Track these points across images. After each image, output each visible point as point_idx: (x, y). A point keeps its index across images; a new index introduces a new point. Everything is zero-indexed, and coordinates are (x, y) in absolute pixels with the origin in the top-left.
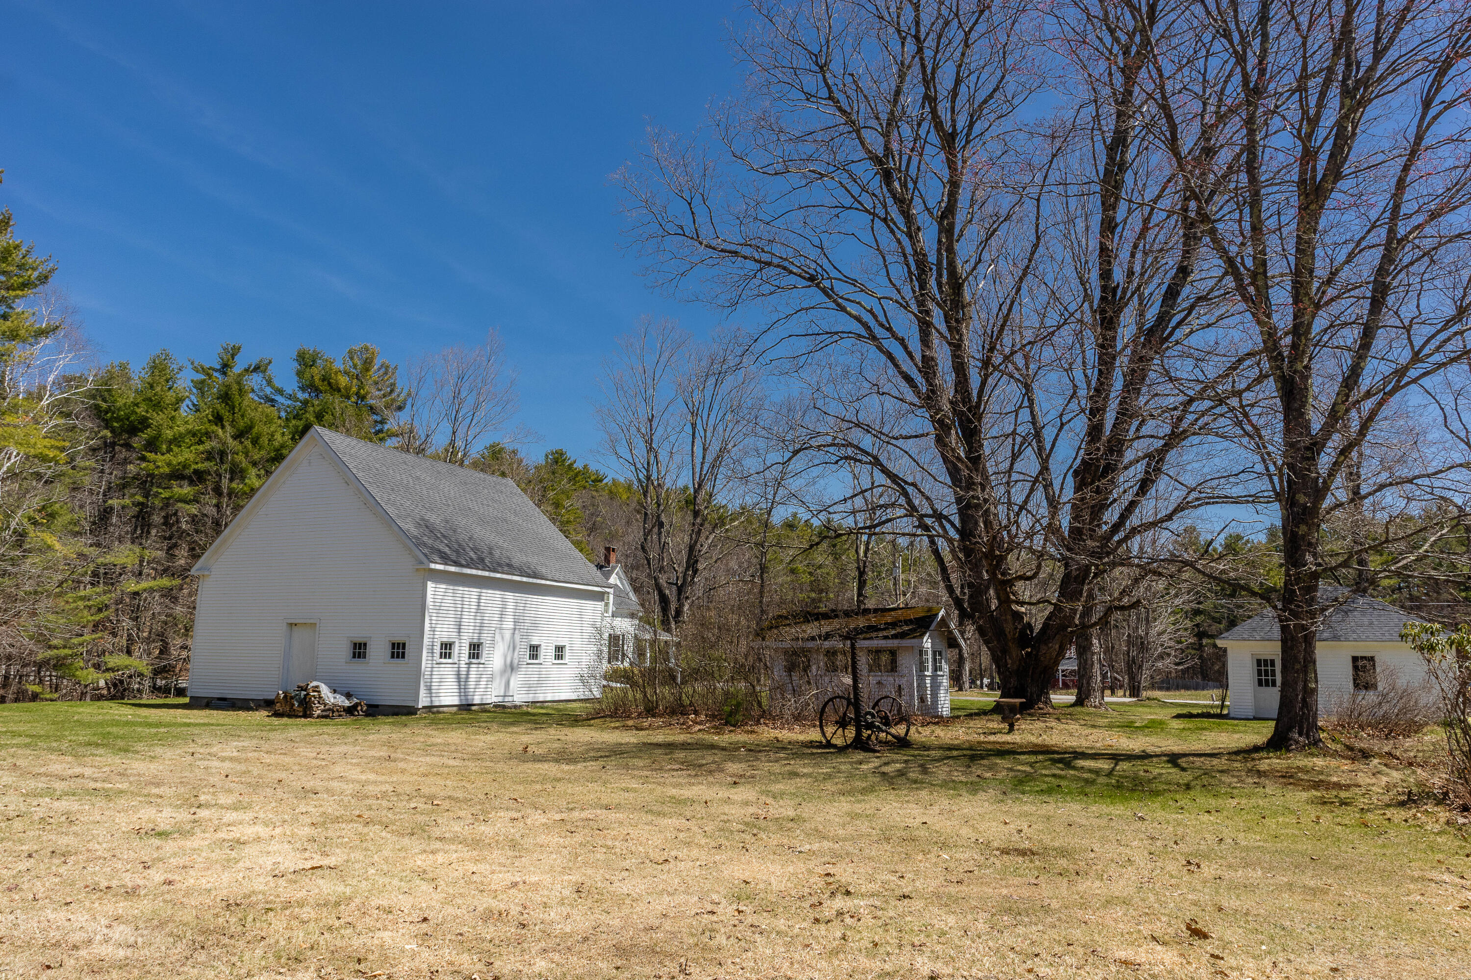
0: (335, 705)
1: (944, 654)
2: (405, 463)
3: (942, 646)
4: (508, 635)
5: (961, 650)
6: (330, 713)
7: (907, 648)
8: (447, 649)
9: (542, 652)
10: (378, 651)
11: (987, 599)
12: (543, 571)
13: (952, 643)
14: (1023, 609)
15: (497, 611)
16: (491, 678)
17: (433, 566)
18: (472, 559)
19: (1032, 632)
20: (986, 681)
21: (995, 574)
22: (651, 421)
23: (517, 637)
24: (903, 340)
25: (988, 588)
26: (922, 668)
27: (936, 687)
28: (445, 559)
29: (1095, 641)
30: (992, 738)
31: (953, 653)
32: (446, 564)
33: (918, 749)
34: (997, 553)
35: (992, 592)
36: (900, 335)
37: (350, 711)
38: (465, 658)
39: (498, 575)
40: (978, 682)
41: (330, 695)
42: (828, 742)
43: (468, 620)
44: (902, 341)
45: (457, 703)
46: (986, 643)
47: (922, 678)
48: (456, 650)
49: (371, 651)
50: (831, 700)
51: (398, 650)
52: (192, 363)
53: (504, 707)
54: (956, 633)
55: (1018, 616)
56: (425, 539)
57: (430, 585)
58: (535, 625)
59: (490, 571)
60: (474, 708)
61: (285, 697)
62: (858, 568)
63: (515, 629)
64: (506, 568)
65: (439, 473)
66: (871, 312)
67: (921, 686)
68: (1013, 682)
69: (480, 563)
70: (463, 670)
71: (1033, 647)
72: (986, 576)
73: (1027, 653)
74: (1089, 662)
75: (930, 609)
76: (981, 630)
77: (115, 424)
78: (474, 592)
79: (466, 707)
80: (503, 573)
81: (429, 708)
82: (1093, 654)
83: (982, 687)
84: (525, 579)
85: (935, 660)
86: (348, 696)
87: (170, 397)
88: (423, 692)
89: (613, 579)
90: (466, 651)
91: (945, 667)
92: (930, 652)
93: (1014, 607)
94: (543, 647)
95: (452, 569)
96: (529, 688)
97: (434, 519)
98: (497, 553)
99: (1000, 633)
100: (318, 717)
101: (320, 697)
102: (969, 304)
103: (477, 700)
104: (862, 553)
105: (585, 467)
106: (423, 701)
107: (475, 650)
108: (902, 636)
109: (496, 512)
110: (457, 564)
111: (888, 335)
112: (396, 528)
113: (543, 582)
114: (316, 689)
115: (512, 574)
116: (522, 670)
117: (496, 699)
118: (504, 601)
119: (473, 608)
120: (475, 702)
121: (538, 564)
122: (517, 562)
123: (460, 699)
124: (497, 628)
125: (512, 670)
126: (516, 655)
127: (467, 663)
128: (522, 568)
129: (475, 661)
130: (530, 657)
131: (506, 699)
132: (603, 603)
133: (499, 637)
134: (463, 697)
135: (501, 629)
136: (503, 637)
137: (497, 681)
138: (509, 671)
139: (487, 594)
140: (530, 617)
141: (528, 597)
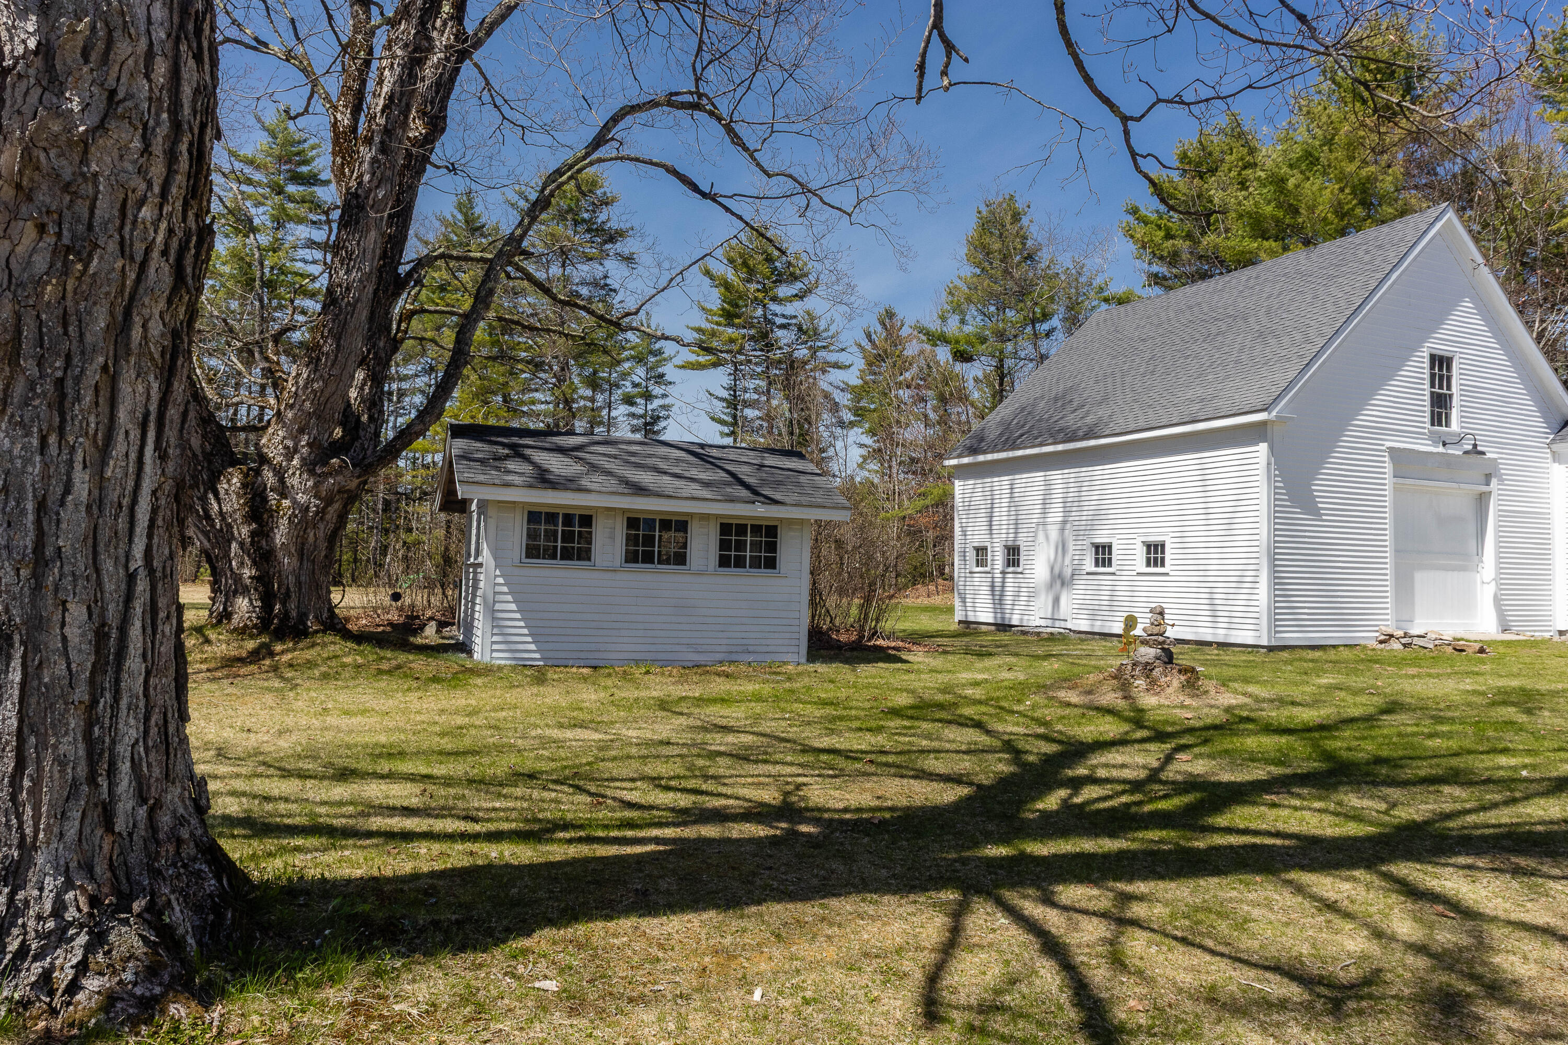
4: (1053, 531)
8: (980, 556)
9: (1119, 555)
15: (1038, 499)
16: (1033, 595)
23: (1071, 534)
32: (969, 455)
38: (1000, 566)
39: (1020, 453)
43: (1002, 516)
45: (991, 621)
48: (990, 557)
57: (957, 485)
58: (1098, 517)
59: (1010, 449)
60: (1013, 629)
63: (1065, 522)
70: (998, 580)
78: (1003, 480)
79: (1003, 627)
80: (1025, 448)
81: (967, 624)
88: (957, 603)
90: (1001, 558)
94: (1115, 546)
96: (1095, 612)
103: (1016, 619)
106: (956, 614)
107: (1013, 555)
110: (973, 451)
113: (1092, 443)
115: (1041, 445)
116: (1081, 585)
117: (1043, 623)
118: (1048, 484)
119: (1005, 502)
120: (1014, 622)
121: (1131, 410)
122: (1089, 420)
123: (995, 618)
124: (1038, 524)
125: (1063, 584)
126: (1067, 561)
127: (1003, 573)
128: (1079, 428)
129: (1011, 569)
130: (1097, 565)
131: (1057, 624)
132: (1263, 447)
133: (1041, 537)
134: (999, 615)
135: (1044, 524)
136: (1047, 538)
137: (1043, 597)
138: (1059, 583)
139: (1022, 480)
140: (1092, 502)
141: (1084, 472)
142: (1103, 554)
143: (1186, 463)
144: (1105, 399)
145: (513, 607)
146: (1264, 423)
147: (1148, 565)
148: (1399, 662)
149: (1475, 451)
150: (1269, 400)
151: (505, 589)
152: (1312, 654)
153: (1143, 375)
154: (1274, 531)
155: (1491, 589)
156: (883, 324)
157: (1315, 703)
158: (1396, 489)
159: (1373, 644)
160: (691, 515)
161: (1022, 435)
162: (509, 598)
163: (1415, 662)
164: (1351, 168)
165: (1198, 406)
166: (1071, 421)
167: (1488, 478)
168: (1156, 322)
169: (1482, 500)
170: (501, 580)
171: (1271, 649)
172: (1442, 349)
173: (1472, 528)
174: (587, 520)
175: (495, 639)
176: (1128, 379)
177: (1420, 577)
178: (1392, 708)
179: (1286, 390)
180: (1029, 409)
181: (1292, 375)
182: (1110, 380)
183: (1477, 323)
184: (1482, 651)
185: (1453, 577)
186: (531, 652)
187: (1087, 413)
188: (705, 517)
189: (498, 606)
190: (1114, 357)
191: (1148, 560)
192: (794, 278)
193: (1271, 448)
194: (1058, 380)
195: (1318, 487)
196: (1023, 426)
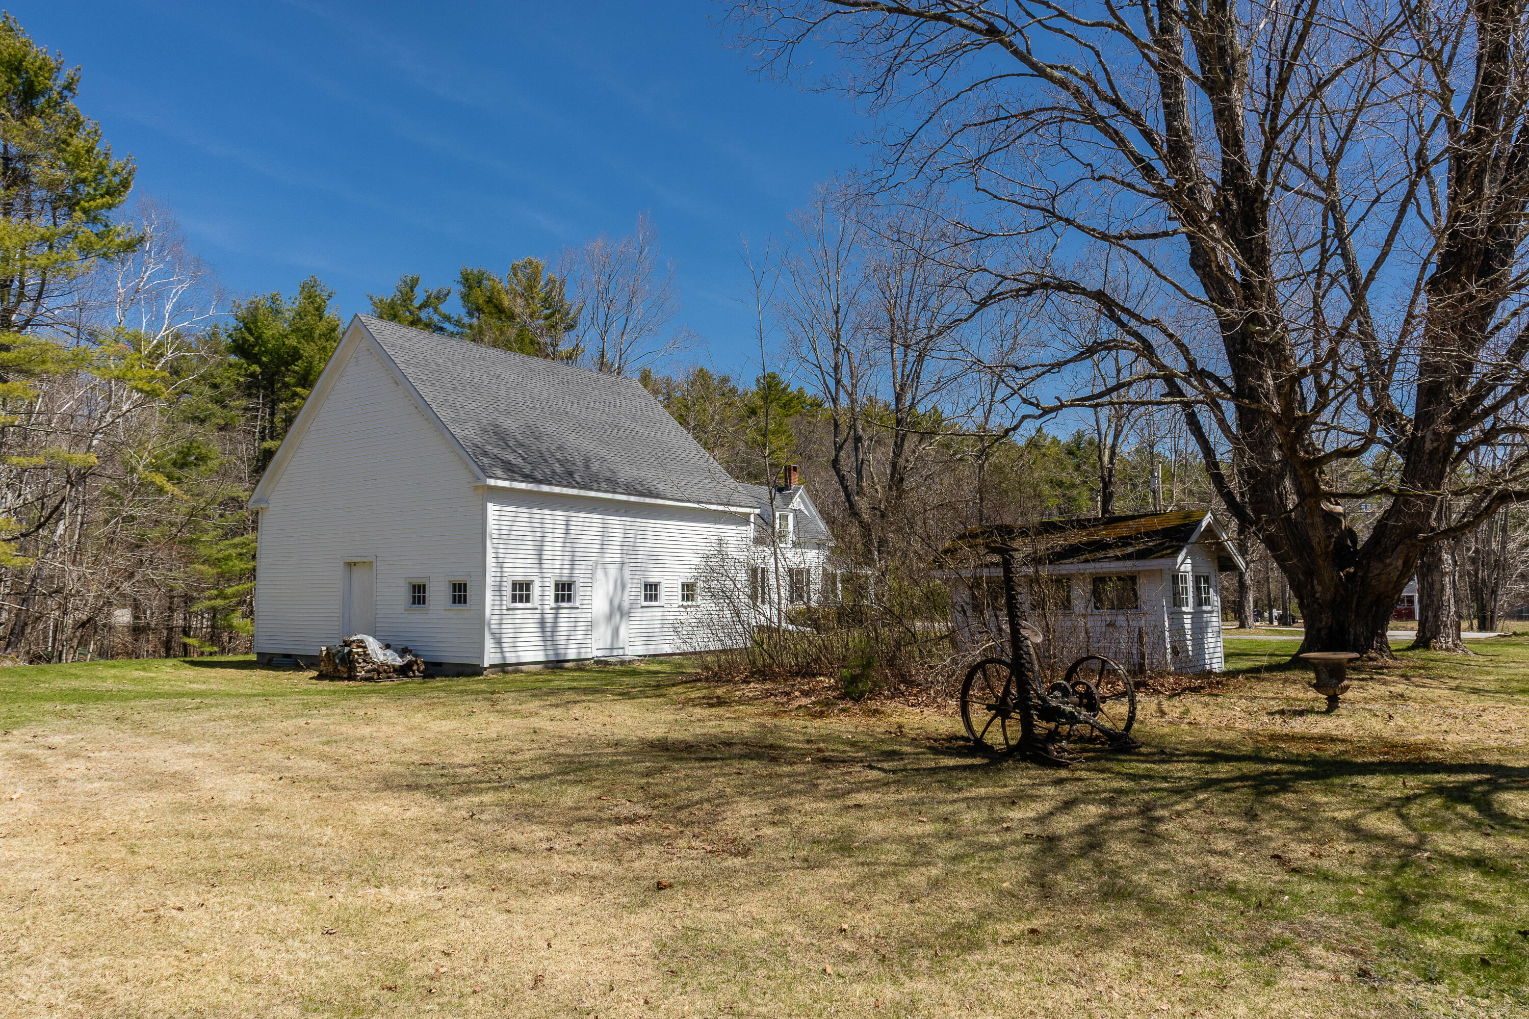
0: (382, 664)
1: (1212, 580)
2: (483, 358)
3: (1207, 568)
4: (613, 571)
5: (1241, 575)
6: (379, 673)
7: (1150, 573)
8: (522, 591)
9: (663, 592)
10: (439, 594)
11: (1280, 495)
12: (661, 487)
13: (1225, 564)
14: (1340, 509)
15: (597, 540)
16: (591, 626)
17: (492, 482)
18: (554, 472)
19: (1355, 541)
20: (1276, 613)
21: (1294, 451)
22: (836, 313)
23: (627, 574)
24: (1137, 115)
25: (1281, 478)
26: (1177, 601)
27: (1200, 629)
28: (511, 471)
29: (1446, 557)
30: (1298, 725)
31: (1228, 580)
32: (512, 479)
33: (1147, 758)
34: (1299, 413)
35: (1287, 483)
36: (1133, 109)
37: (404, 671)
38: (550, 601)
39: (592, 494)
40: (1266, 614)
41: (380, 652)
42: (979, 741)
43: (554, 550)
44: (1136, 119)
45: (542, 659)
46: (1280, 560)
47: (1176, 617)
48: (536, 591)
49: (431, 595)
50: (981, 666)
51: (459, 593)
52: (371, 299)
53: (606, 663)
54: (1231, 546)
55: (1332, 519)
56: (489, 448)
57: (491, 507)
58: (652, 559)
59: (580, 488)
60: (568, 665)
61: (328, 654)
62: (1103, 478)
63: (623, 563)
64: (604, 485)
65: (531, 370)
66: (1087, 79)
67: (1177, 629)
68: (1326, 619)
69: (568, 478)
70: (549, 616)
71: (1357, 565)
72: (1277, 455)
73: (1348, 575)
74: (1437, 586)
75: (1188, 515)
76: (1271, 543)
77: (264, 359)
78: (560, 515)
79: (556, 665)
80: (598, 490)
81: (502, 667)
82: (1443, 574)
83: (1271, 622)
84: (633, 499)
85: (1198, 589)
86: (403, 652)
87: (321, 327)
88: (489, 645)
89: (797, 503)
90: (551, 593)
91: (1215, 599)
92: (1190, 578)
93: (1325, 506)
94: (663, 585)
95: (522, 486)
96: (649, 638)
97: (509, 423)
98: (595, 466)
99: (1302, 546)
100: (362, 679)
101: (366, 655)
102: (1244, 55)
103: (572, 654)
104: (1106, 459)
105: (800, 390)
106: (490, 657)
107: (565, 591)
108: (1142, 555)
109: (605, 417)
110: (527, 478)
111: (1114, 110)
112: (448, 436)
113: (660, 502)
114: (361, 644)
115: (614, 492)
116: (636, 616)
117: (601, 653)
118: (605, 527)
119: (560, 536)
120: (569, 657)
122: (626, 477)
123: (547, 655)
124: (597, 561)
125: (622, 616)
126: (625, 596)
127: (555, 609)
128: (631, 484)
129: (564, 606)
130: (647, 599)
131: (615, 653)
133: (600, 574)
134: (551, 652)
135: (603, 563)
136: (606, 574)
137: (601, 630)
138: (618, 616)
139: (579, 519)
140: (645, 547)
141: (640, 522)
142: (651, 591)
147: (683, 599)
166: (604, 472)
191: (684, 596)
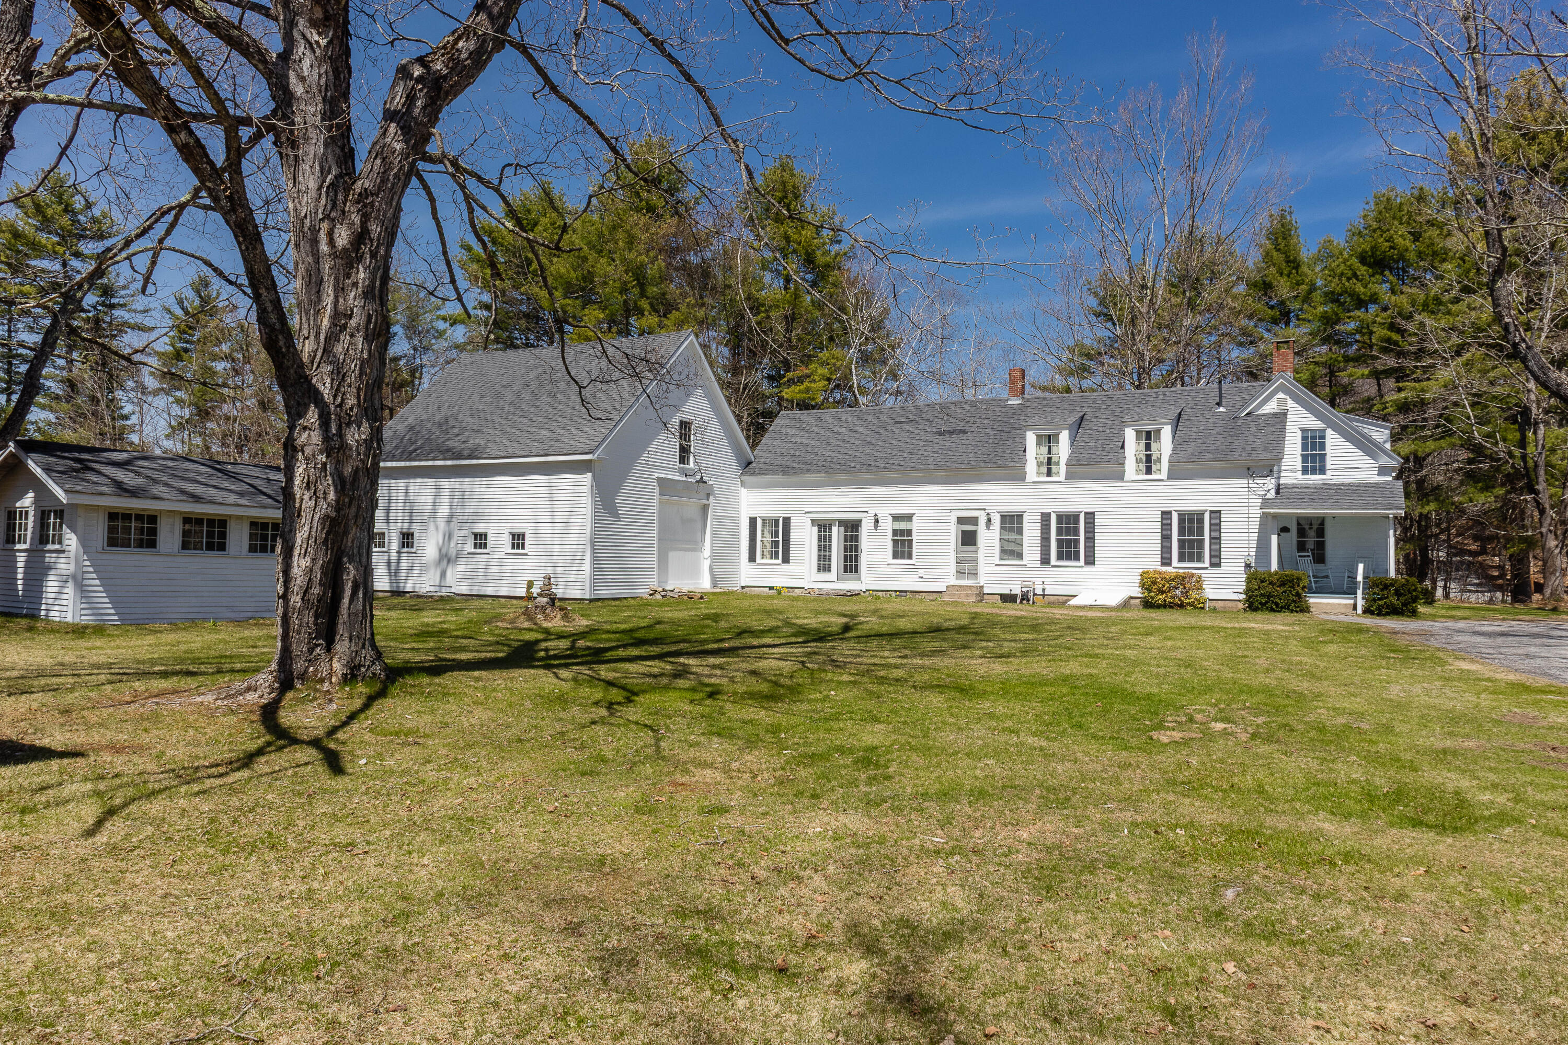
4: (442, 523)
9: (492, 541)
15: (430, 499)
16: (424, 569)
23: (456, 526)
26: (11, 538)
27: (38, 569)
38: (395, 546)
43: (397, 509)
45: (387, 590)
48: (385, 538)
53: (439, 596)
58: (478, 514)
60: (404, 595)
63: (451, 517)
70: (394, 558)
78: (402, 483)
79: (400, 596)
85: (43, 524)
90: (396, 540)
92: (32, 514)
94: (493, 536)
96: (472, 581)
103: (410, 587)
107: (407, 539)
115: (434, 459)
116: (462, 562)
117: (432, 589)
118: (438, 490)
119: (401, 499)
120: (407, 589)
121: (501, 441)
122: (470, 444)
123: (392, 587)
124: (430, 517)
125: (449, 561)
126: (452, 544)
127: (399, 552)
128: (463, 450)
129: (405, 550)
130: (475, 547)
131: (444, 590)
132: (589, 475)
133: (432, 527)
134: (395, 585)
135: (435, 517)
136: (437, 528)
137: (432, 571)
138: (445, 562)
139: (416, 484)
140: (473, 503)
141: (467, 481)
142: (480, 540)
143: (538, 481)
144: (480, 430)
145: (97, 582)
146: (590, 461)
147: (513, 547)
148: (661, 605)
149: (701, 481)
150: (593, 447)
151: (91, 569)
152: (614, 603)
153: (508, 415)
154: (595, 528)
155: (707, 563)
156: (198, 292)
157: (625, 622)
158: (661, 502)
159: (647, 596)
160: (230, 516)
161: (415, 450)
162: (94, 576)
163: (668, 605)
164: (632, 256)
165: (549, 445)
166: (455, 442)
167: (708, 495)
168: (512, 373)
169: (705, 508)
170: (87, 563)
171: (591, 600)
172: (686, 417)
173: (699, 525)
174: (153, 519)
175: (83, 606)
176: (496, 416)
177: (673, 556)
178: (659, 623)
179: (603, 441)
180: (417, 428)
181: (606, 431)
182: (482, 414)
183: (705, 403)
184: (701, 598)
185: (689, 554)
186: (110, 613)
187: (468, 439)
188: (240, 518)
189: (86, 582)
190: (483, 397)
191: (513, 545)
192: (101, 237)
193: (594, 476)
194: (439, 407)
195: (618, 501)
196: (415, 442)
